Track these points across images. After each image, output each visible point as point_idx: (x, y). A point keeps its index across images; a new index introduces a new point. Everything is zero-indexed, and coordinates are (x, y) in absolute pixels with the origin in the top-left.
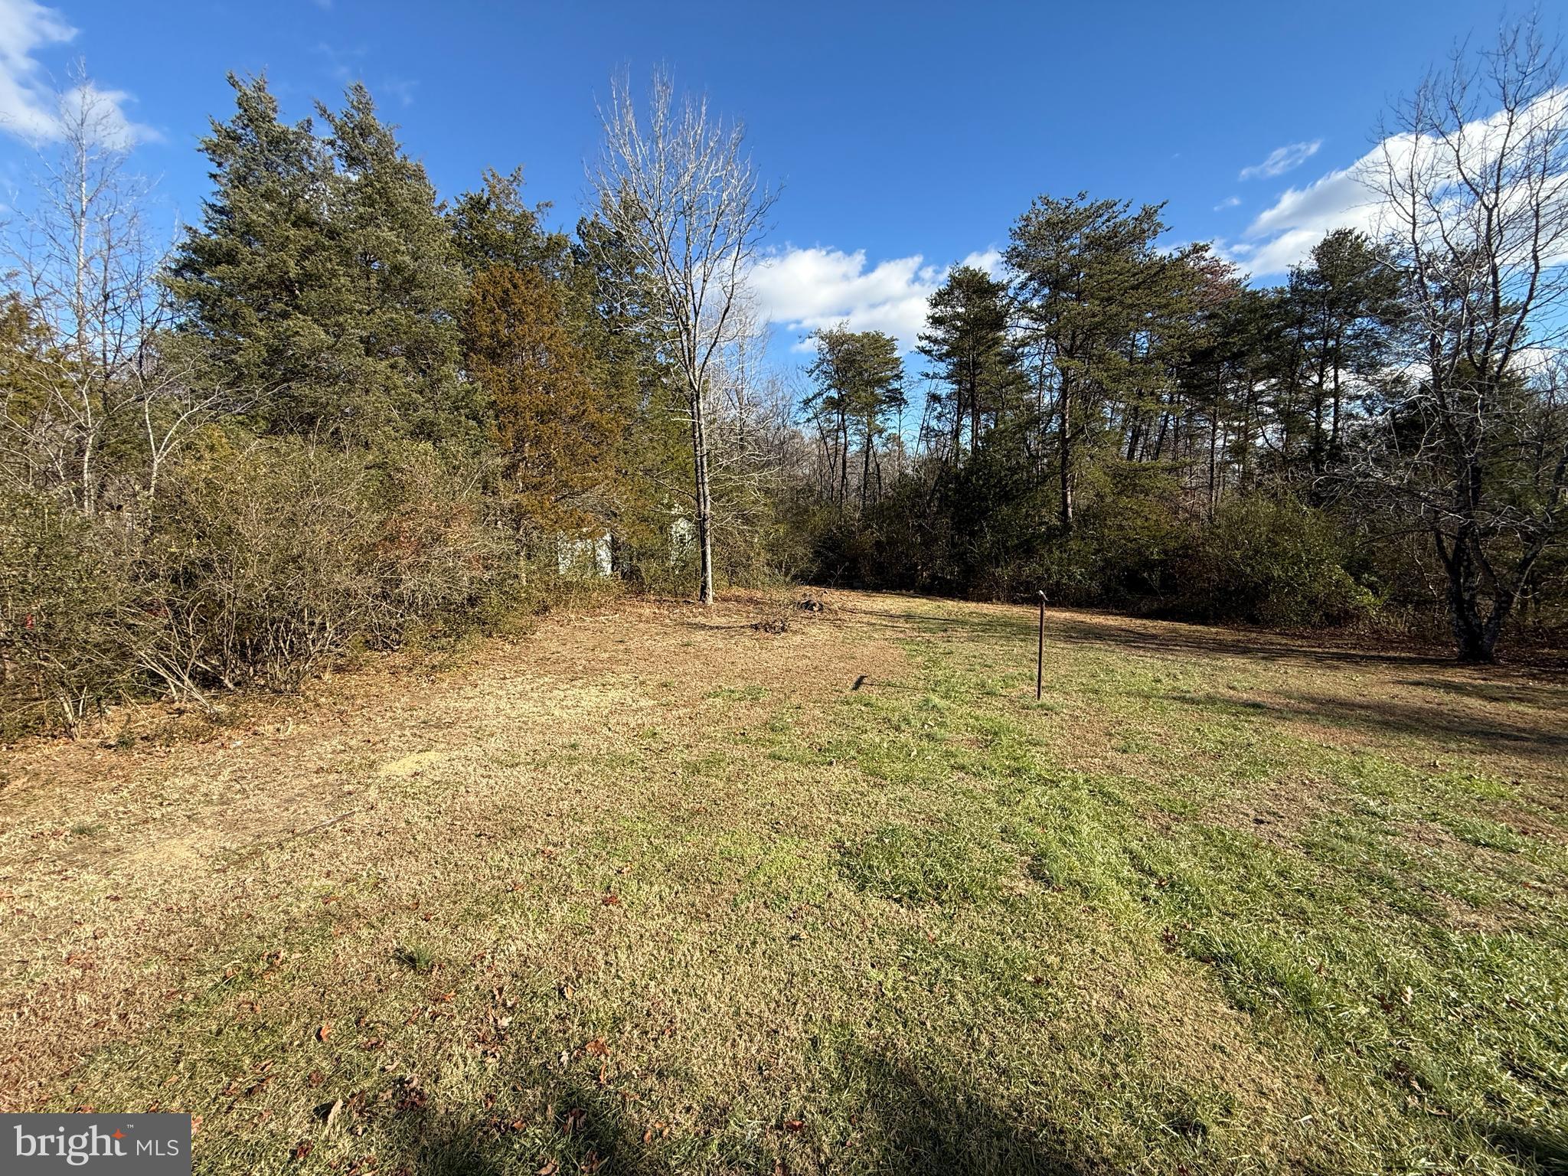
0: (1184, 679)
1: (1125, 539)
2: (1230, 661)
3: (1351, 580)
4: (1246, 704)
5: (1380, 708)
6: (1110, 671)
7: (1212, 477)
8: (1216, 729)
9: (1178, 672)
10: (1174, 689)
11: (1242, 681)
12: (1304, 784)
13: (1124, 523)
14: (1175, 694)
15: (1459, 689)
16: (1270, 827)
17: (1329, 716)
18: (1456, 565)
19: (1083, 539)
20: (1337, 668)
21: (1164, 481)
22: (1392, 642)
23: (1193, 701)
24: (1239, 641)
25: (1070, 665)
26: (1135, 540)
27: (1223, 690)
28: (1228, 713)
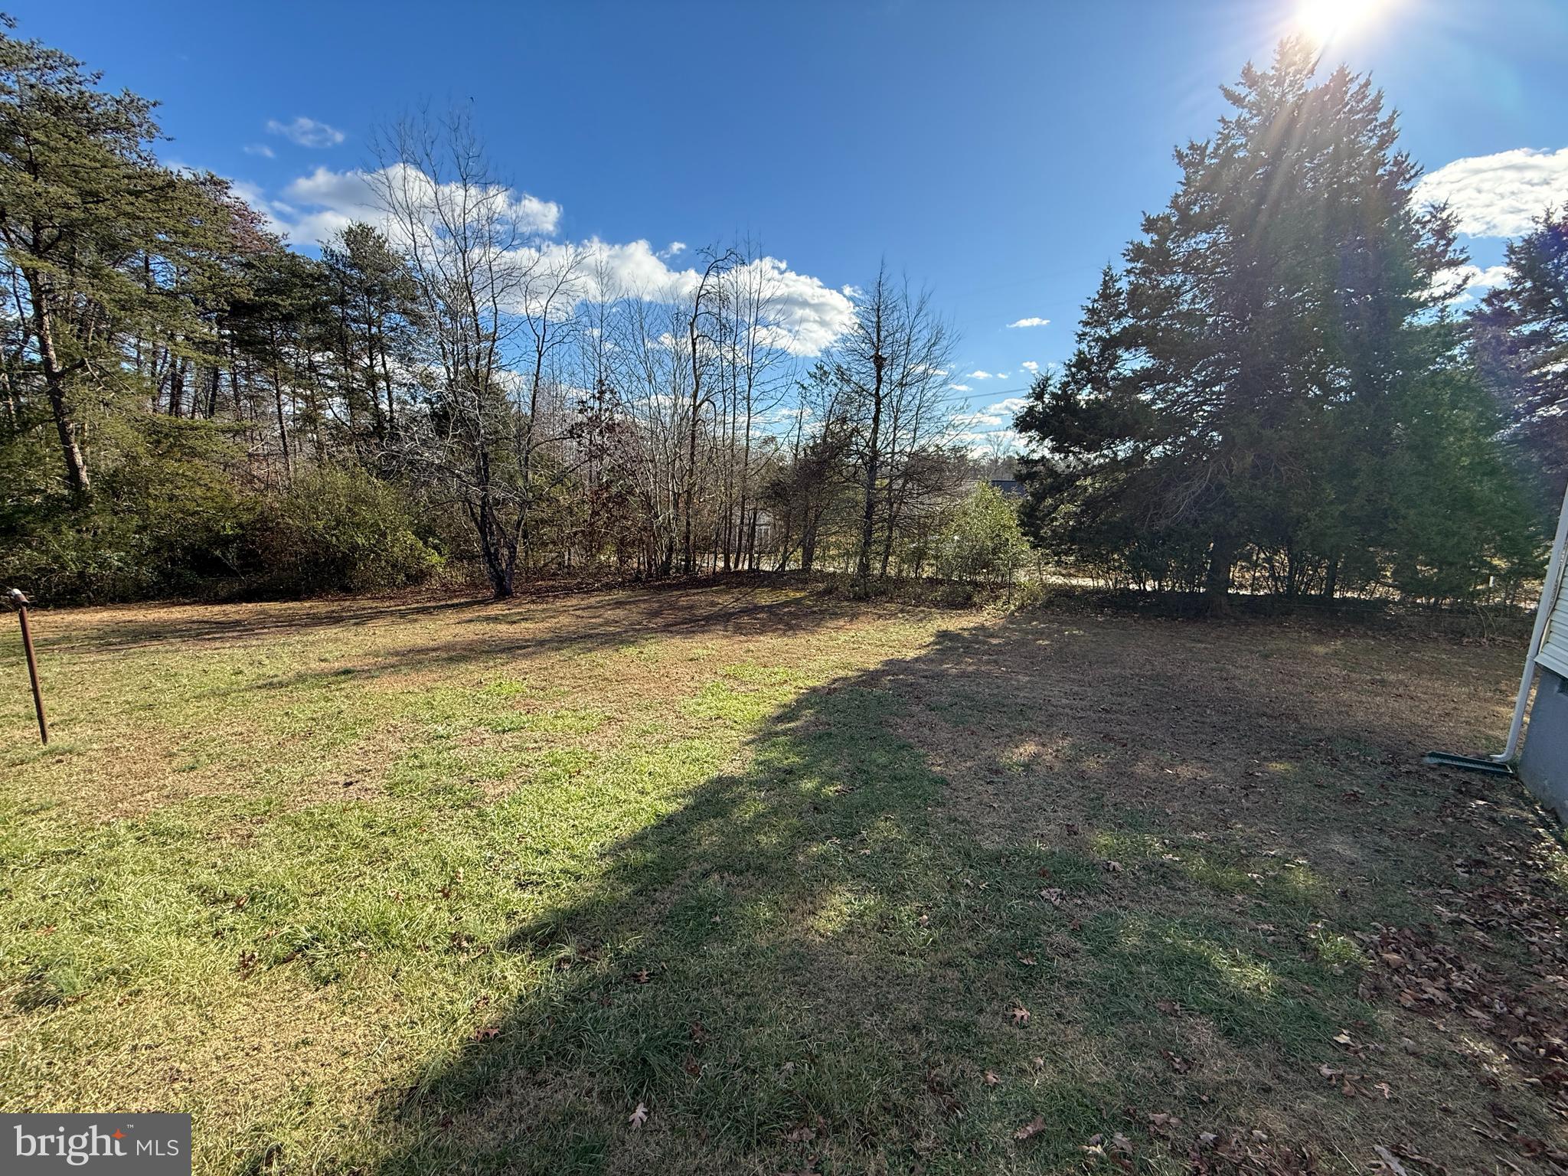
0: (271, 662)
1: (182, 512)
2: (322, 633)
3: (421, 544)
4: (337, 674)
5: (448, 647)
6: (170, 676)
7: (285, 444)
8: (307, 705)
9: (263, 657)
10: (259, 677)
11: (332, 650)
12: (389, 732)
13: (177, 492)
14: (260, 683)
15: (496, 619)
16: (358, 786)
17: (407, 664)
18: (484, 524)
19: (116, 513)
20: (416, 620)
21: (224, 444)
22: (455, 591)
23: (281, 685)
24: (333, 611)
25: (105, 681)
26: (197, 512)
27: (314, 665)
28: (320, 687)
